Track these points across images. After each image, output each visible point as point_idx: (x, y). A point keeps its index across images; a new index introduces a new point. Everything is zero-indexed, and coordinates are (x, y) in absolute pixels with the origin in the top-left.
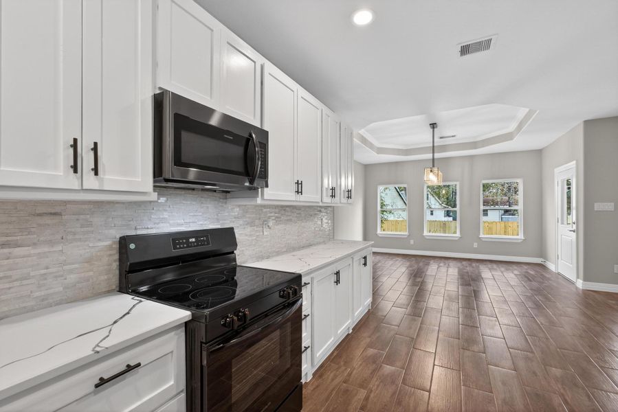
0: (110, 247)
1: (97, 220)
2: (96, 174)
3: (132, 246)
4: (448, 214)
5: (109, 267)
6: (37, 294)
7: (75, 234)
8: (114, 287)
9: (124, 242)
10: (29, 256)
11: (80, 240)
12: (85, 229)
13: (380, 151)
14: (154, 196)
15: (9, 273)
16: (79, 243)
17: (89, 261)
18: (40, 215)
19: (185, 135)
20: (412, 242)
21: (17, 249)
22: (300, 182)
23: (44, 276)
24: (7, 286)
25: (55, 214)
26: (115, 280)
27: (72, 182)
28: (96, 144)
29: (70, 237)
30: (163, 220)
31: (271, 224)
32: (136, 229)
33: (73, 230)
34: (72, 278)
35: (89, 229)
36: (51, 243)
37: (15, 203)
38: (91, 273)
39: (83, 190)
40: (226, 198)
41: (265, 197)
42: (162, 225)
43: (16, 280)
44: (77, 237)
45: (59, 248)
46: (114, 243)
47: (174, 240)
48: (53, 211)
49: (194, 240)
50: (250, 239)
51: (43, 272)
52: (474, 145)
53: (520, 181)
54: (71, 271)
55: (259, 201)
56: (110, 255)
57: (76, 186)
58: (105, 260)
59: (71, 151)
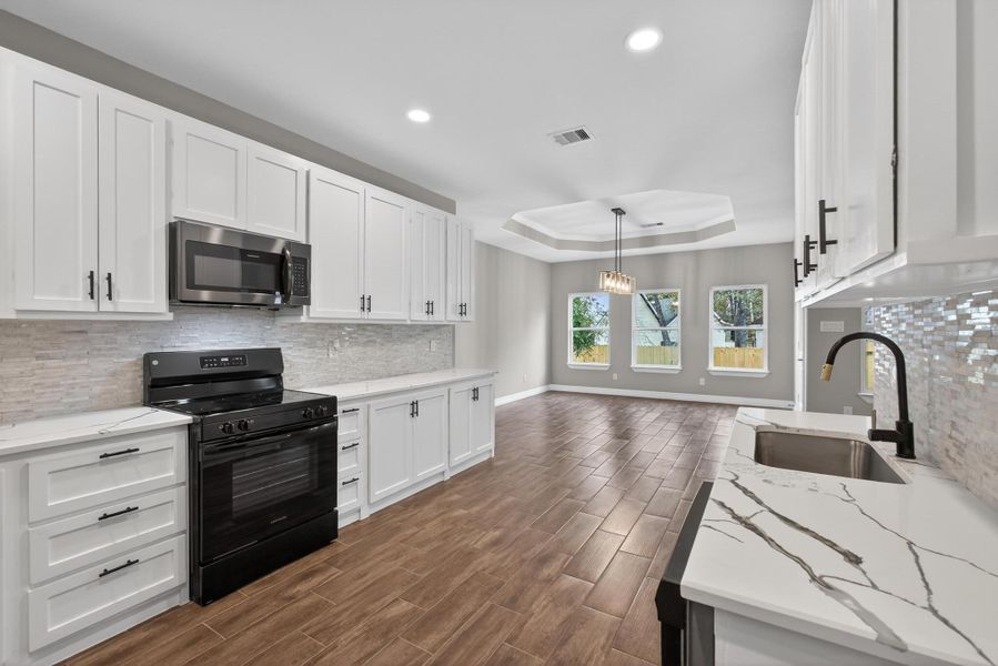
0: (135, 364)
1: (121, 338)
2: (110, 299)
3: (155, 363)
4: (733, 336)
5: (134, 381)
6: (65, 401)
7: (99, 350)
8: (138, 401)
9: (148, 358)
10: (60, 367)
11: (104, 355)
12: (108, 346)
13: (561, 244)
14: (170, 316)
15: (43, 381)
16: (102, 359)
17: (114, 374)
18: (69, 332)
19: (198, 259)
20: (615, 376)
21: (49, 362)
22: (366, 297)
23: (72, 386)
24: (42, 391)
25: (82, 332)
26: (140, 395)
27: (91, 306)
28: (110, 274)
29: (95, 352)
30: (192, 339)
31: (337, 345)
32: (162, 347)
33: (98, 346)
34: (97, 389)
35: (114, 346)
36: (79, 357)
37: (47, 323)
38: (115, 387)
39: (99, 311)
40: (274, 316)
41: (311, 315)
42: (189, 344)
43: (49, 387)
44: (102, 352)
45: (85, 361)
46: (139, 359)
47: (201, 358)
48: (79, 329)
49: (226, 360)
50: (309, 362)
51: (72, 381)
52: (693, 236)
53: (765, 288)
54: (96, 383)
55: (303, 319)
56: (135, 371)
57: (94, 309)
58: (130, 375)
59: (89, 280)
